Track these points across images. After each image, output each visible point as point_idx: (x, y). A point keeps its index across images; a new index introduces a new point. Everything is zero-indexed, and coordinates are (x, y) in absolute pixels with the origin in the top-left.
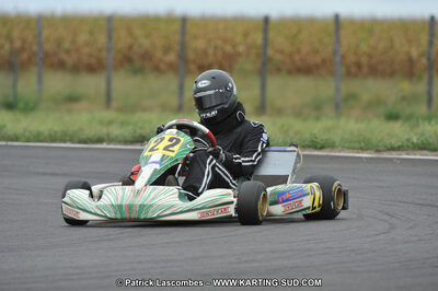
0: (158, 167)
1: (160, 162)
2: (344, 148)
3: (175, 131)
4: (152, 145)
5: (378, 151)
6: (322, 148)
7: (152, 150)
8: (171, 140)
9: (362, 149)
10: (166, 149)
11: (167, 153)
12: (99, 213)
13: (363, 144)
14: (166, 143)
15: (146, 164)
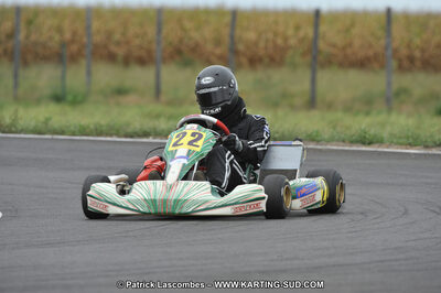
0: (185, 161)
1: (187, 157)
2: (391, 144)
3: (195, 126)
4: (174, 140)
5: (426, 147)
6: (370, 143)
7: (175, 145)
8: (193, 135)
9: (411, 145)
10: (190, 143)
11: (193, 148)
12: (131, 207)
13: (411, 141)
14: (189, 138)
15: (173, 159)
